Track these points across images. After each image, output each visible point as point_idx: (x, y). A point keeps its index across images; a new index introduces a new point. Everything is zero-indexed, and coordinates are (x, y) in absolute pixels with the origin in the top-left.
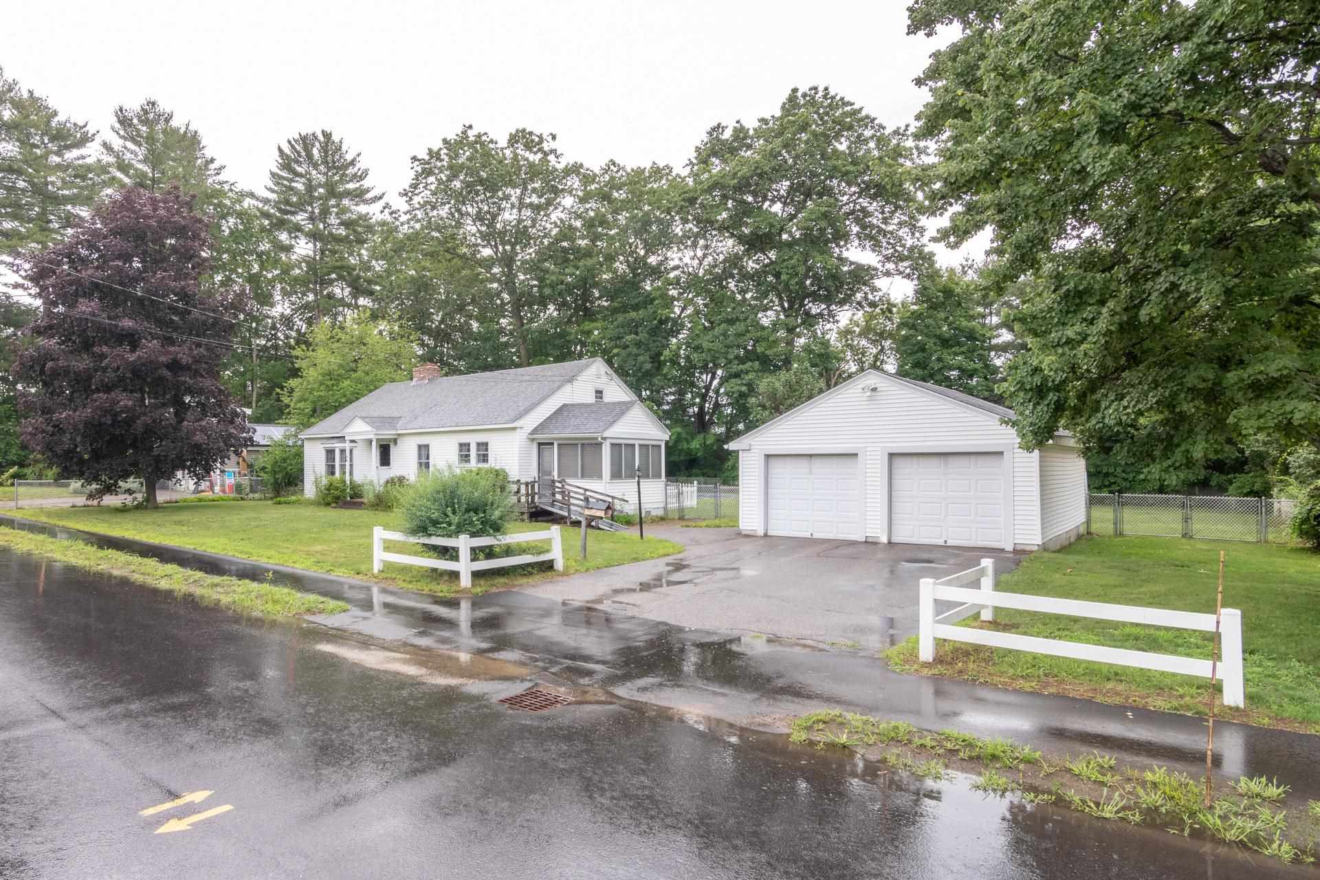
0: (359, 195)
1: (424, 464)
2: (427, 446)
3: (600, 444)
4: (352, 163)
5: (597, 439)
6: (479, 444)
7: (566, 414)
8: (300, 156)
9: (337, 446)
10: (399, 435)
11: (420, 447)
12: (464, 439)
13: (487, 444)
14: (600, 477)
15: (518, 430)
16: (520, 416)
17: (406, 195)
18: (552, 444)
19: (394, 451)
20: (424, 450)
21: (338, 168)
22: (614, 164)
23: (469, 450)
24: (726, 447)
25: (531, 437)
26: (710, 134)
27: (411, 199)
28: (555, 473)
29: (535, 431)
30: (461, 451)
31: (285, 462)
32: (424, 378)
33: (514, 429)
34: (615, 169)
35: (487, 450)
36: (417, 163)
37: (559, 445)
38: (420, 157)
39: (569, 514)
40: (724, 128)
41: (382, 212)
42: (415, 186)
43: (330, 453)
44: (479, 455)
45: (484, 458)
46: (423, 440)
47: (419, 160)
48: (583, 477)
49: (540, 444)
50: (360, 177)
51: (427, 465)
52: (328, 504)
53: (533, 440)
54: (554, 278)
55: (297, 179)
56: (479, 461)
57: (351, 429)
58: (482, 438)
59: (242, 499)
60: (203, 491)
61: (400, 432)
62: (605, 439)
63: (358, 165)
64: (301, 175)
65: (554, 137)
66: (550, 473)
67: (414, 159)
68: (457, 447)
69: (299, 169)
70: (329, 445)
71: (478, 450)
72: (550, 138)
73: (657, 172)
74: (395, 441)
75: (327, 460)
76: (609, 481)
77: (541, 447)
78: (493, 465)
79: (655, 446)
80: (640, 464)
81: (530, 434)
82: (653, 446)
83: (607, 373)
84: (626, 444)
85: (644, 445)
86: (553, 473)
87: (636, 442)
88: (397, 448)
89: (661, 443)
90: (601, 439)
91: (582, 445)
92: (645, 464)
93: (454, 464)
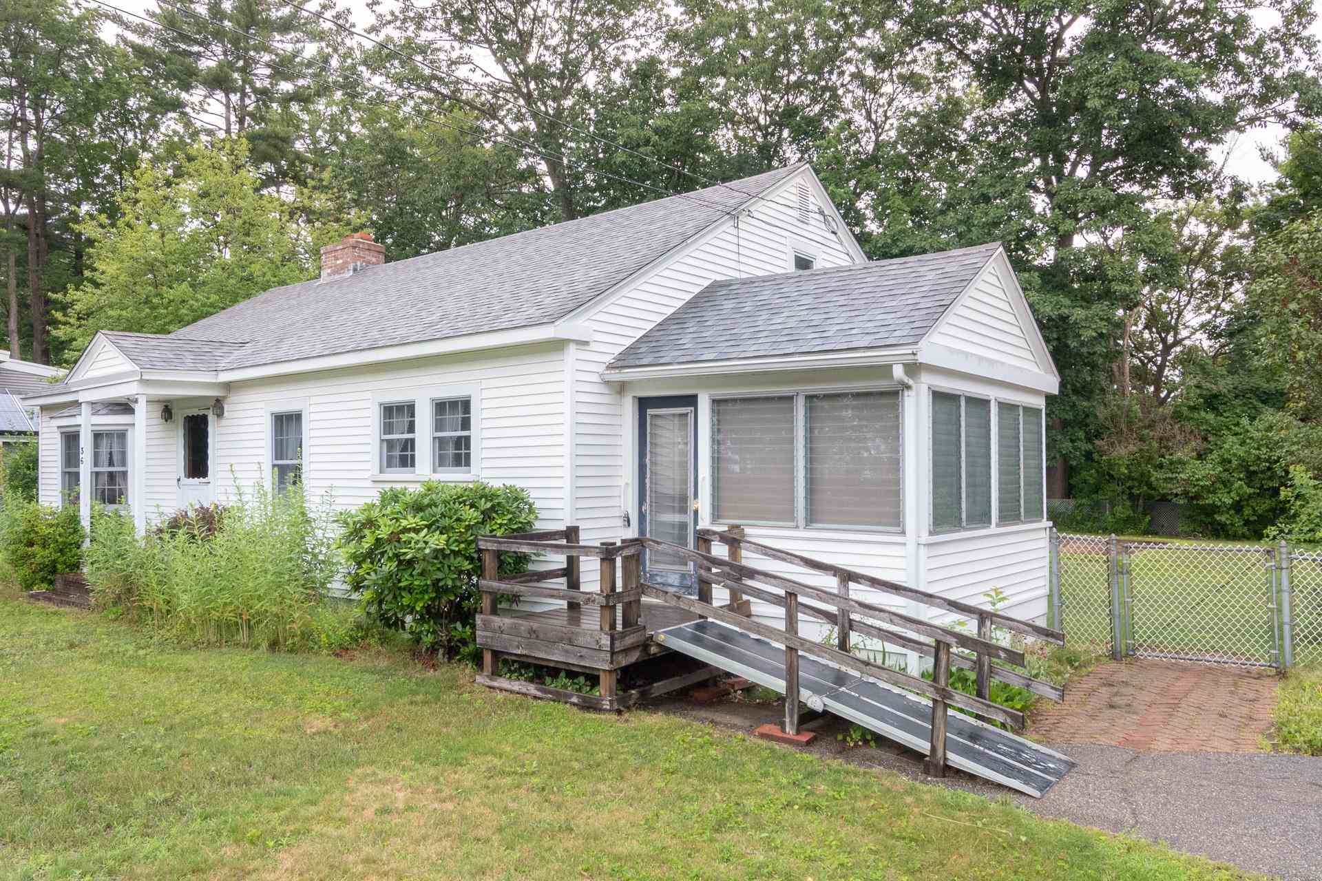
2: (295, 420)
3: (894, 395)
5: (886, 370)
6: (441, 407)
10: (228, 386)
11: (279, 418)
12: (397, 389)
13: (466, 405)
14: (893, 519)
15: (572, 352)
16: (576, 305)
18: (691, 400)
19: (217, 435)
20: (288, 432)
23: (411, 428)
25: (616, 376)
28: (703, 503)
29: (627, 358)
30: (388, 428)
32: (343, 267)
33: (558, 345)
35: (466, 424)
37: (716, 402)
39: (793, 683)
43: (73, 442)
44: (441, 443)
45: (458, 451)
46: (288, 400)
48: (812, 518)
49: (644, 404)
51: (295, 475)
53: (621, 388)
56: (441, 461)
57: (87, 373)
58: (449, 384)
61: (225, 377)
62: (913, 369)
66: (682, 503)
68: (374, 419)
71: (439, 426)
74: (218, 405)
75: (65, 460)
76: (925, 538)
77: (650, 412)
78: (485, 474)
79: (1031, 412)
80: (1001, 473)
81: (611, 367)
82: (1027, 410)
83: (821, 213)
84: (971, 400)
85: (1005, 407)
86: (692, 505)
87: (992, 393)
88: (224, 422)
89: (1040, 403)
90: (898, 372)
91: (810, 398)
92: (1010, 470)
93: (367, 475)
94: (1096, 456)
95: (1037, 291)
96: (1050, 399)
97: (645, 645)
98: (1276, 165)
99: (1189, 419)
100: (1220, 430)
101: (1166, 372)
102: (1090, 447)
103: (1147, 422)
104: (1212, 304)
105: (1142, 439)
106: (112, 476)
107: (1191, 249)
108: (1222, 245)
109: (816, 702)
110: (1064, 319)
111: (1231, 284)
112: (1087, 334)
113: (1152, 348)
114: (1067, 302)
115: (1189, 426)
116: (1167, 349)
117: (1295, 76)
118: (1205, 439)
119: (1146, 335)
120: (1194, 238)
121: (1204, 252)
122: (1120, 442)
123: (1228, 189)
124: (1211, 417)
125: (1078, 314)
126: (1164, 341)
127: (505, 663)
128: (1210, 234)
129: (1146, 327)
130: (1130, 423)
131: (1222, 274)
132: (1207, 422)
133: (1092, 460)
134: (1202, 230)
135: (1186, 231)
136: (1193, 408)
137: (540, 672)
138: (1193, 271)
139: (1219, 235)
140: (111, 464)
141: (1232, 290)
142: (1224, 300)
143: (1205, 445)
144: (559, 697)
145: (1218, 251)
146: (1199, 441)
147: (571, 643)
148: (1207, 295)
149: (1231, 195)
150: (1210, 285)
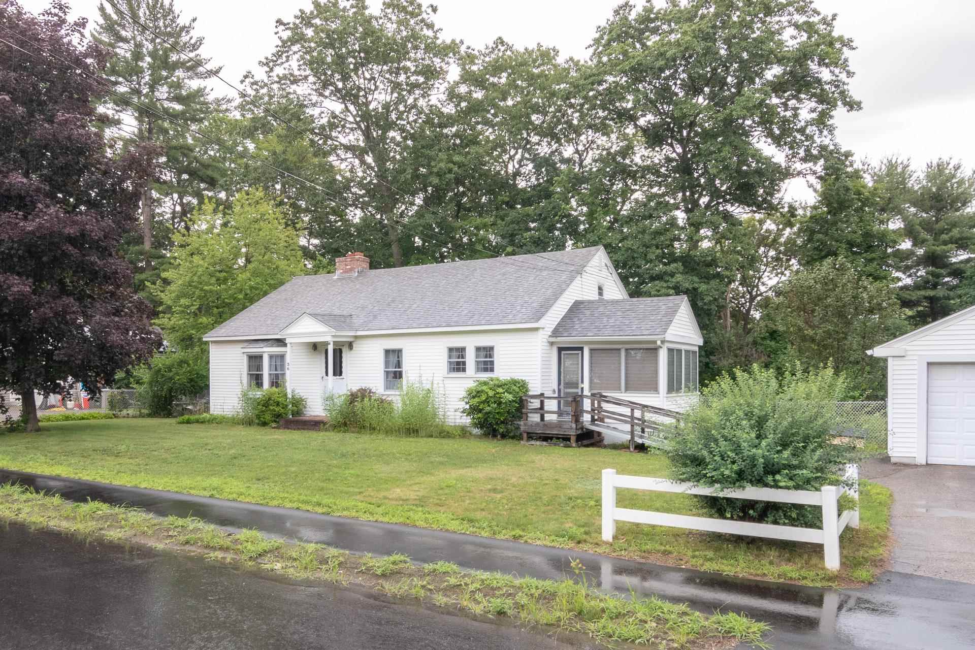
0: (194, 67)
1: (395, 375)
2: (398, 352)
3: (655, 350)
4: (186, 29)
5: (655, 342)
6: (478, 349)
7: (588, 313)
8: (123, 18)
9: (267, 351)
10: (356, 337)
11: (387, 352)
12: (456, 342)
13: (491, 349)
14: (655, 389)
15: (541, 331)
17: (267, 64)
18: (581, 349)
19: (348, 358)
20: (394, 357)
21: (170, 35)
22: (502, 43)
23: (464, 357)
24: (869, 352)
25: (553, 340)
26: (617, 12)
27: (271, 70)
28: (586, 385)
29: (554, 333)
30: (450, 357)
31: (170, 371)
33: (536, 329)
34: (503, 49)
35: (493, 356)
36: (282, 27)
37: (591, 350)
38: (285, 21)
39: (633, 436)
40: (632, 7)
41: (242, 82)
42: (278, 55)
43: (255, 361)
44: (478, 363)
45: (487, 365)
46: (393, 344)
47: (285, 25)
48: (627, 389)
49: (560, 350)
50: (194, 46)
51: (398, 375)
52: (264, 424)
53: (552, 344)
54: (442, 165)
55: (121, 44)
56: (478, 370)
57: (293, 330)
58: (483, 341)
59: (116, 416)
60: (53, 406)
61: (359, 333)
62: (663, 342)
63: (192, 33)
64: (125, 40)
65: (435, 10)
66: (576, 385)
67: (280, 22)
68: (444, 353)
69: (123, 33)
70: (255, 350)
71: (478, 356)
72: (430, 10)
73: (547, 56)
74: (350, 345)
75: (250, 368)
76: (666, 395)
77: (563, 352)
78: (500, 375)
79: (694, 352)
80: (685, 374)
81: (550, 336)
82: (693, 352)
83: (606, 265)
84: (677, 350)
85: (687, 352)
86: (581, 385)
87: (683, 347)
88: (352, 352)
89: (697, 349)
90: (659, 343)
91: (627, 350)
92: (687, 374)
93: (441, 375)
94: (711, 365)
95: (682, 273)
96: (700, 347)
97: (582, 428)
98: (815, 190)
99: (762, 345)
100: (777, 351)
101: (752, 312)
102: (708, 360)
103: (739, 346)
104: (779, 271)
105: (736, 356)
106: (277, 375)
107: (768, 237)
108: (785, 236)
109: (640, 441)
110: (695, 289)
111: (790, 260)
112: (707, 299)
113: (743, 297)
114: (696, 279)
115: (761, 348)
116: (752, 299)
117: (823, 148)
118: (769, 356)
119: (740, 288)
120: (767, 231)
121: (775, 240)
122: (724, 357)
123: (786, 209)
124: (773, 343)
125: (703, 287)
126: (750, 293)
127: (531, 436)
128: (778, 229)
129: (740, 284)
130: (729, 347)
131: (785, 254)
132: (771, 347)
133: (709, 368)
134: (773, 227)
135: (765, 227)
136: (764, 339)
137: (546, 438)
138: (768, 251)
139: (784, 229)
140: (276, 370)
141: (791, 263)
142: (785, 269)
143: (769, 359)
144: (555, 445)
145: (782, 240)
146: (766, 357)
147: (560, 427)
148: (776, 265)
149: (789, 211)
150: (777, 259)
